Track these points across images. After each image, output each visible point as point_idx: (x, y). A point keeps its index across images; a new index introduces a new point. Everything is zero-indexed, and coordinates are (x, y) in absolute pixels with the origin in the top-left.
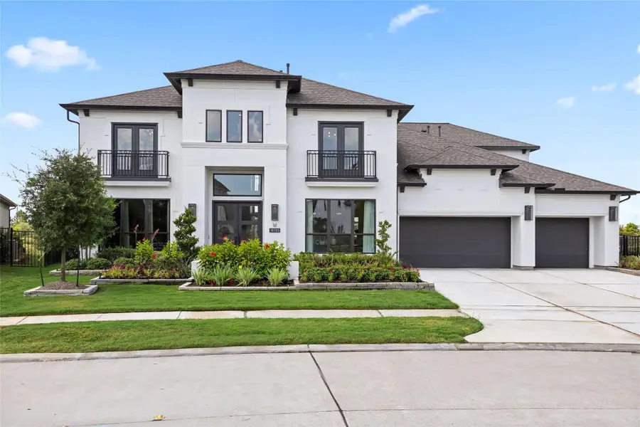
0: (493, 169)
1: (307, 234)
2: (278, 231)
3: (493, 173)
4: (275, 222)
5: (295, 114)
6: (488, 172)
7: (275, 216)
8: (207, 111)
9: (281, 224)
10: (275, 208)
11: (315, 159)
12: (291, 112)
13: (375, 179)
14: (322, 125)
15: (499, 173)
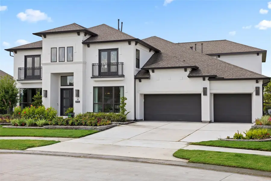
0: (185, 69)
1: (94, 104)
2: (79, 102)
3: (186, 71)
4: (78, 98)
5: (89, 46)
6: (183, 70)
7: (78, 95)
8: (51, 48)
9: (81, 99)
10: (78, 91)
11: (97, 68)
12: (86, 46)
13: (123, 76)
14: (100, 51)
15: (189, 70)
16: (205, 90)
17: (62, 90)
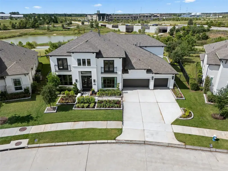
1: (102, 84)
2: (95, 84)
3: (145, 70)
5: (98, 59)
9: (96, 83)
10: (94, 80)
11: (103, 69)
14: (104, 61)
16: (153, 77)
17: (82, 76)
